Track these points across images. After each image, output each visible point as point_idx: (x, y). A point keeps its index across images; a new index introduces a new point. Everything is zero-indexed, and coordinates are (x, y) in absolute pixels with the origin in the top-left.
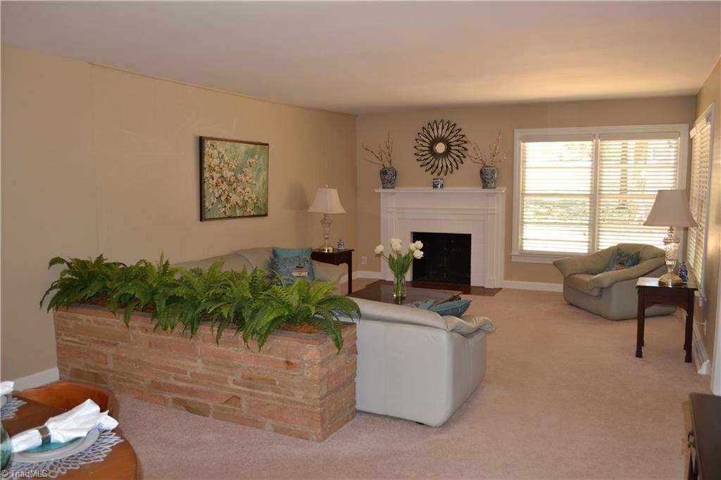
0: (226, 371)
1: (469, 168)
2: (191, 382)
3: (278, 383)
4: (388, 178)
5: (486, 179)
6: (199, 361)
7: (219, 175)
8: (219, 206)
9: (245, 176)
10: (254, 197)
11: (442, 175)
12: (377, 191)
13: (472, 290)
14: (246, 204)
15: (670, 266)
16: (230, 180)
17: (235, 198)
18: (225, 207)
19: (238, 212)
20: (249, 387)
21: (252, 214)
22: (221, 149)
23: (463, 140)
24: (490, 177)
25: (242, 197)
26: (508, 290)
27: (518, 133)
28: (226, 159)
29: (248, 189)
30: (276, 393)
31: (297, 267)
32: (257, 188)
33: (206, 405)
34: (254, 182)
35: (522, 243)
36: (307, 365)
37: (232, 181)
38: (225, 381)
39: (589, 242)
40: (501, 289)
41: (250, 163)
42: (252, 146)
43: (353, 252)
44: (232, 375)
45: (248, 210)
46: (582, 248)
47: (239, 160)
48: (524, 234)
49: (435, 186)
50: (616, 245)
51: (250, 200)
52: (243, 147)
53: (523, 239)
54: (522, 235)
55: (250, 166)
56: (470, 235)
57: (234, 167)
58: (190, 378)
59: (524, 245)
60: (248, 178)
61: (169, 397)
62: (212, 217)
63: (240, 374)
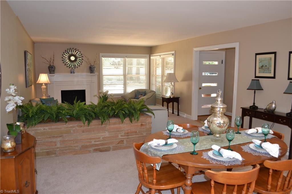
0: (118, 133)
2: (103, 141)
3: (138, 132)
4: (53, 69)
5: (91, 70)
6: (107, 132)
17: (30, 78)
20: (127, 136)
27: (101, 54)
29: (31, 74)
30: (137, 135)
33: (109, 147)
36: (148, 124)
38: (118, 136)
39: (124, 90)
44: (120, 134)
46: (122, 92)
49: (72, 73)
50: (134, 90)
56: (85, 90)
58: (102, 139)
61: (91, 149)
63: (124, 133)
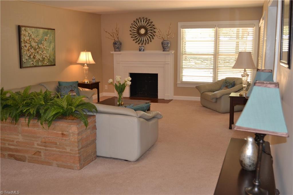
0: (33, 139)
1: (157, 41)
2: (16, 146)
3: (58, 144)
4: (118, 46)
5: (165, 47)
6: (20, 135)
7: (29, 45)
8: (30, 60)
9: (43, 45)
10: (48, 56)
11: (144, 45)
12: (112, 53)
13: (159, 101)
14: (44, 59)
15: (245, 87)
16: (35, 48)
17: (38, 57)
18: (33, 61)
19: (40, 64)
20: (45, 146)
21: (47, 64)
22: (30, 32)
23: (153, 27)
24: (166, 45)
25: (42, 56)
26: (176, 100)
27: (180, 24)
28: (33, 37)
29: (45, 52)
30: (58, 148)
31: (71, 91)
32: (49, 52)
33: (25, 156)
34: (48, 48)
35: (182, 78)
36: (71, 135)
37: (36, 48)
38: (33, 144)
39: (213, 77)
40: (172, 100)
41: (45, 39)
42: (46, 30)
43: (99, 83)
44: (37, 141)
45: (45, 63)
46: (210, 80)
47: (40, 37)
48: (183, 73)
49: (140, 50)
50: (225, 78)
51: (46, 58)
52: (41, 31)
53: (182, 76)
54: (182, 74)
55: (46, 40)
56: (157, 74)
57: (37, 41)
58: (16, 144)
59: (183, 78)
60: (44, 46)
61: (6, 153)
62: (26, 66)
63: (40, 141)
